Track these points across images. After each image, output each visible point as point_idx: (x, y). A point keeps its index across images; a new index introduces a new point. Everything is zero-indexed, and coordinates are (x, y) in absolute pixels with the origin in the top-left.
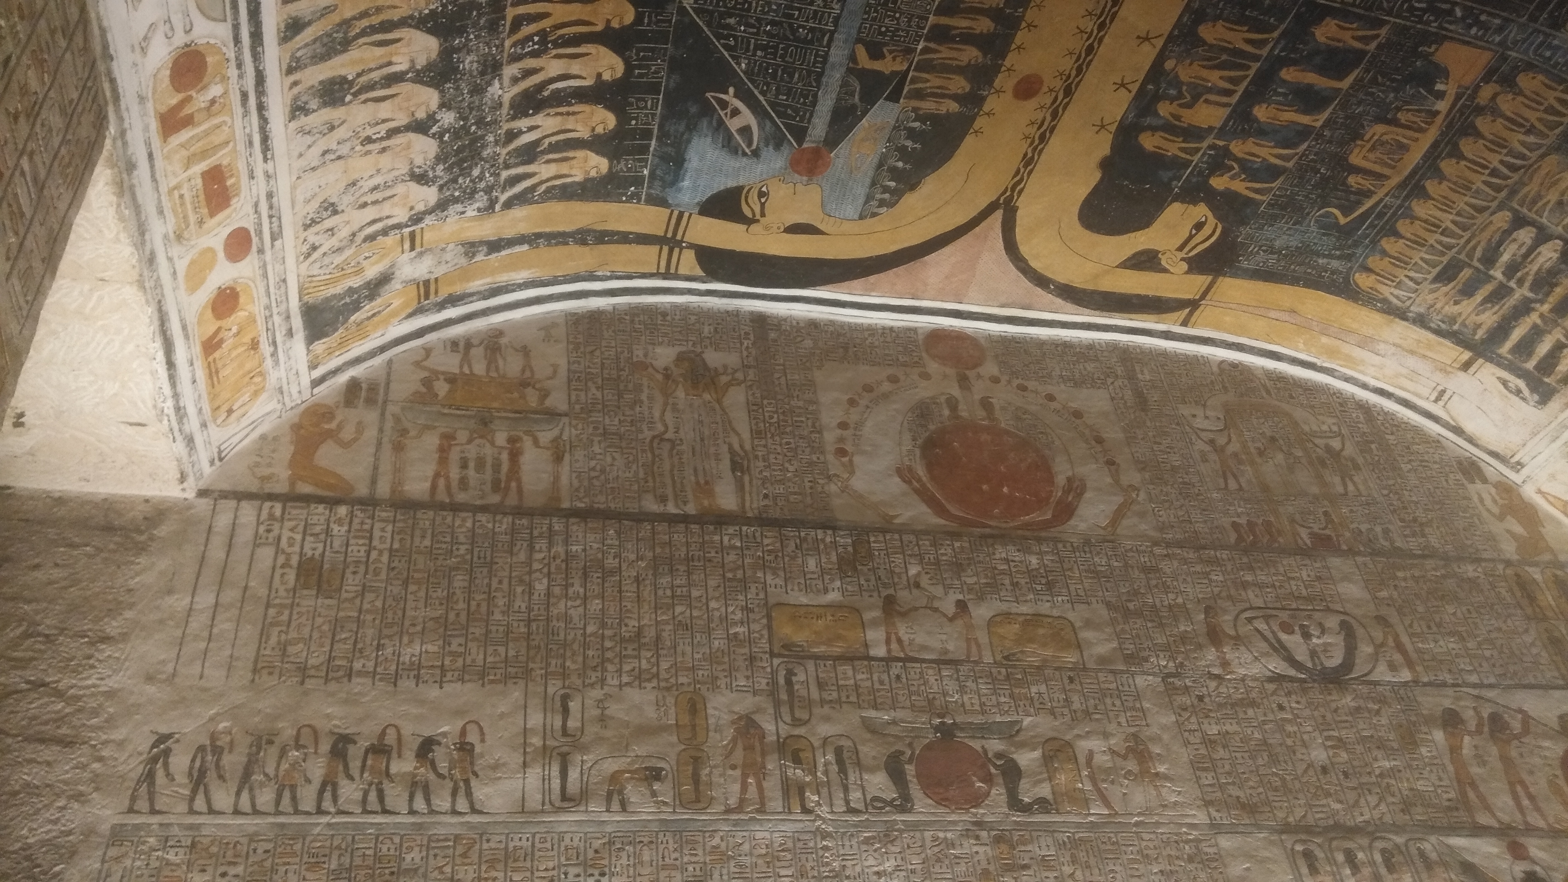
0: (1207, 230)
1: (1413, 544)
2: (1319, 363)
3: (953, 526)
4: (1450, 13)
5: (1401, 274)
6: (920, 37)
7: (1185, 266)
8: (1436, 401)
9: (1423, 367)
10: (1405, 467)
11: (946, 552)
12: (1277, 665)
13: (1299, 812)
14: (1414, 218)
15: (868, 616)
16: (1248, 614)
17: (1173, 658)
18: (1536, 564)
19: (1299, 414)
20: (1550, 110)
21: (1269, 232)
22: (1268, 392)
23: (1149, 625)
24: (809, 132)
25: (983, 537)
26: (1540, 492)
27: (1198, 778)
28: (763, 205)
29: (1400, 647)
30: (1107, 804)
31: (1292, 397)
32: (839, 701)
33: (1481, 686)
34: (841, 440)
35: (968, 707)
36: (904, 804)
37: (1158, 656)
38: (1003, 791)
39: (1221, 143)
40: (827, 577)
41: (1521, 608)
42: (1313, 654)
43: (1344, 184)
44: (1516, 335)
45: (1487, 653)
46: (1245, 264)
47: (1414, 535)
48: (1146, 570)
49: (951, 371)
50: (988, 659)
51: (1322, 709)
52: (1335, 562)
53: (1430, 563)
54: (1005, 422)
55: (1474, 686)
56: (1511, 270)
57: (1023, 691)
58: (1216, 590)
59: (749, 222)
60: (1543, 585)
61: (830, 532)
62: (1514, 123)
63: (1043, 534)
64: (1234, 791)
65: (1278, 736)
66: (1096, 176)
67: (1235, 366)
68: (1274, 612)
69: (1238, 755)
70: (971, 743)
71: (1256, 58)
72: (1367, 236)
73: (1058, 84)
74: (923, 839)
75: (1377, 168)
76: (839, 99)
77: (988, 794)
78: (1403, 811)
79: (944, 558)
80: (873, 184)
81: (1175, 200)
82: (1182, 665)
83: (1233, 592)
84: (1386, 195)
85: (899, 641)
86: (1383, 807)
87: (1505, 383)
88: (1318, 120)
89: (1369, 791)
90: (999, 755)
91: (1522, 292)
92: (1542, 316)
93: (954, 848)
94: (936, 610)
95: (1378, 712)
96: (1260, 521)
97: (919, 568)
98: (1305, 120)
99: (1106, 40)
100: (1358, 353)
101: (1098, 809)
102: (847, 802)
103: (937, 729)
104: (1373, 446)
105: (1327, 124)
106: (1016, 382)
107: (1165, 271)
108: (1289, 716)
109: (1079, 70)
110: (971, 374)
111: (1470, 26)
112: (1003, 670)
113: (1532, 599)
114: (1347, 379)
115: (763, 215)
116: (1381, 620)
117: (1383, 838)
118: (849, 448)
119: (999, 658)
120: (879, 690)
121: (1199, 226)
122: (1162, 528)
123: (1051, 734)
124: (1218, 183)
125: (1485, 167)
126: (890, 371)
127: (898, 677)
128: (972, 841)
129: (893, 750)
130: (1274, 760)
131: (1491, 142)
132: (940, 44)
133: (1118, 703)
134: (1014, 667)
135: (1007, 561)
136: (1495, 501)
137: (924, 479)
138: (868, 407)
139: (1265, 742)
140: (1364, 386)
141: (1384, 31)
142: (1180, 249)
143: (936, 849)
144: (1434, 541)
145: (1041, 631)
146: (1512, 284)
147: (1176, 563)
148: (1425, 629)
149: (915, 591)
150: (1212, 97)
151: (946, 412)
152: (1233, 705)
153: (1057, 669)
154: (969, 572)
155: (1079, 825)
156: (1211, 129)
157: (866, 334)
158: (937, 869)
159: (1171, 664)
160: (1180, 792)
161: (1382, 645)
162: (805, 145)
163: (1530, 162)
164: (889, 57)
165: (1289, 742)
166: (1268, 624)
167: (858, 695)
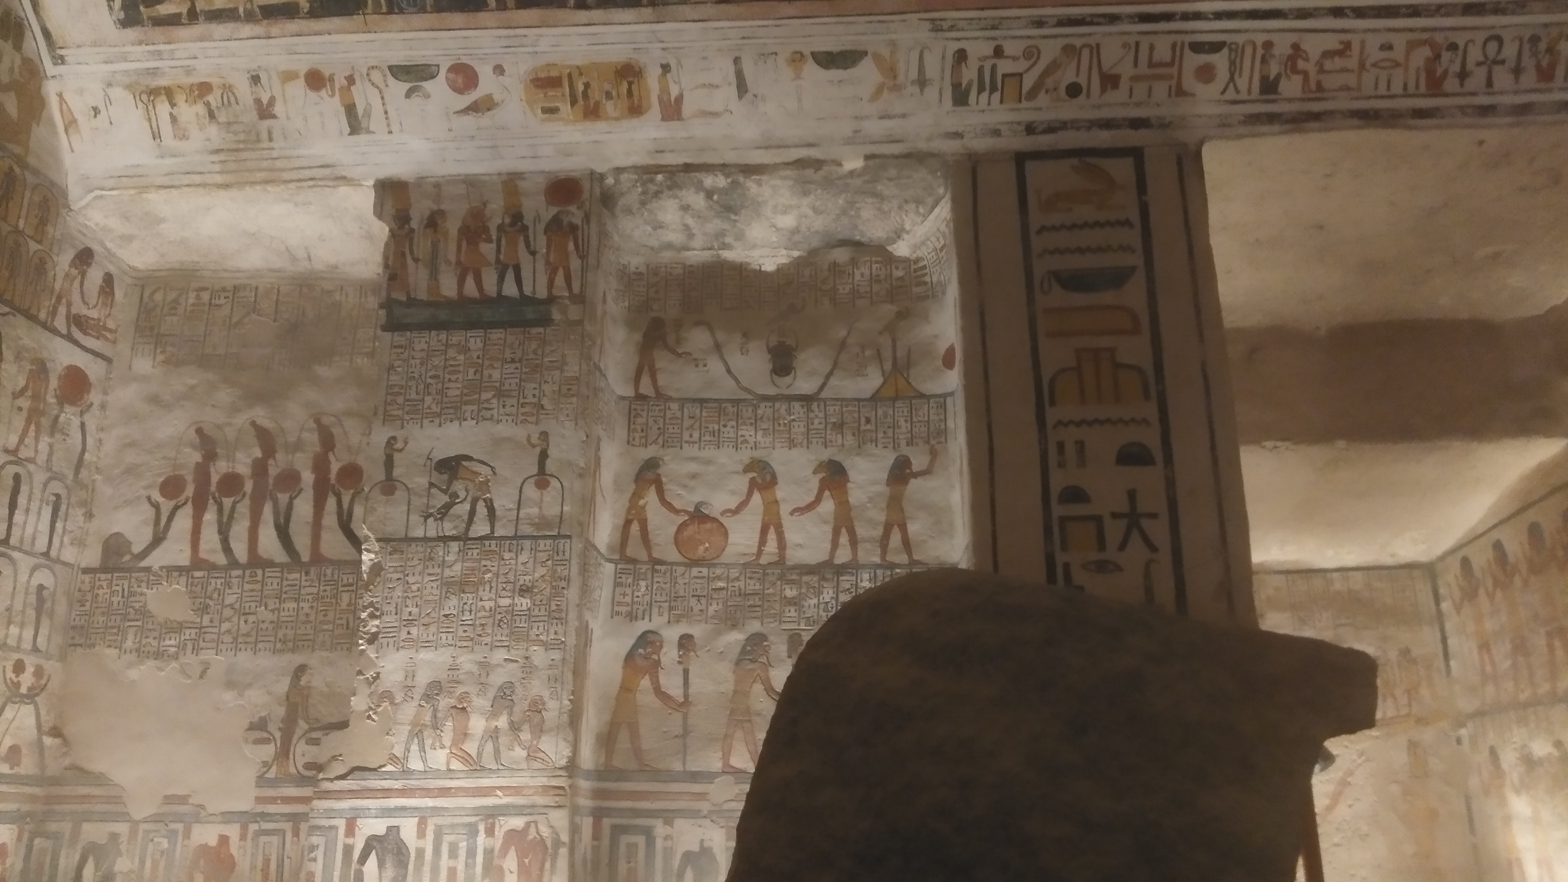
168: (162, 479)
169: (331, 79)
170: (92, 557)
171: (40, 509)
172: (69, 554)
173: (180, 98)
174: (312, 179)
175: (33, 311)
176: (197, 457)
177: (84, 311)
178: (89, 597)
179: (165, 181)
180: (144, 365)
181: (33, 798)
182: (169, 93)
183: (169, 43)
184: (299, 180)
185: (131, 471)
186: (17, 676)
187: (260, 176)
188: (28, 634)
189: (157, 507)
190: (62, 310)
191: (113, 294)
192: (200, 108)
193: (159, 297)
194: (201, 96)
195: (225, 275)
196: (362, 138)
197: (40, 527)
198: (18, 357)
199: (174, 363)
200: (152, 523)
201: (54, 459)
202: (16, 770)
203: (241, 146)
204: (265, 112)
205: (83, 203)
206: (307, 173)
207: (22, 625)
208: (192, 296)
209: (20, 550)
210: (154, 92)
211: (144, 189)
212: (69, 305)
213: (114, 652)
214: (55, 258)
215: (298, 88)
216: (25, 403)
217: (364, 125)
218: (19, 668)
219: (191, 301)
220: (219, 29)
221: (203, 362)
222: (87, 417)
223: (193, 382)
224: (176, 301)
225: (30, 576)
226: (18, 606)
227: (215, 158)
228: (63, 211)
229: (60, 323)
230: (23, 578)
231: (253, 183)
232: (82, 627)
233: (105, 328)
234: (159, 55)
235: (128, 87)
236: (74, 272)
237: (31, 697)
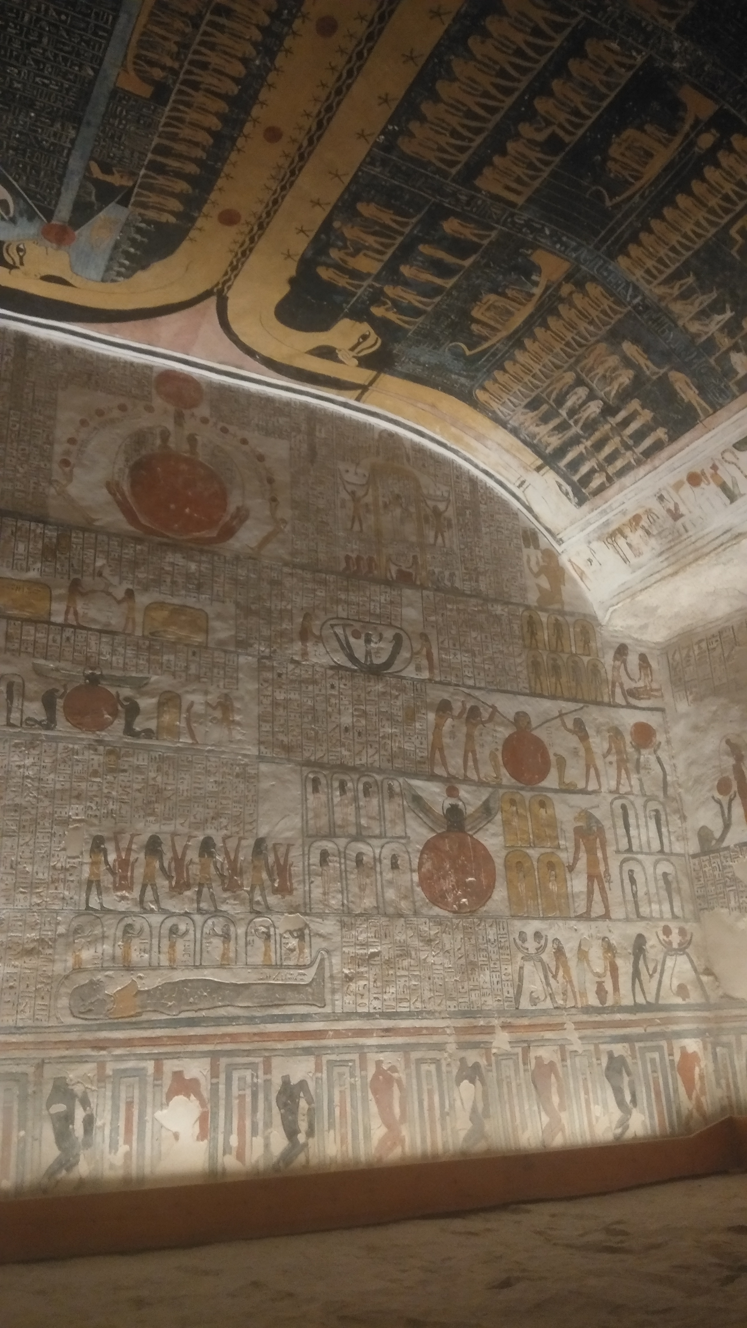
0: (370, 341)
1: (466, 587)
2: (449, 444)
3: (139, 533)
4: (542, 230)
5: (505, 397)
6: (142, 166)
7: (356, 362)
8: (519, 486)
9: (514, 463)
10: (484, 530)
11: (129, 552)
12: (341, 659)
13: (320, 754)
14: (515, 362)
15: (56, 592)
16: (332, 622)
17: (270, 646)
18: (545, 610)
19: (424, 480)
20: (604, 312)
21: (415, 351)
22: (408, 460)
23: (261, 621)
24: (56, 213)
25: (161, 544)
26: (570, 561)
27: (260, 726)
28: (21, 258)
29: (429, 656)
30: (193, 736)
31: (424, 465)
32: (19, 651)
33: (474, 687)
34: (68, 453)
35: (114, 664)
36: (50, 723)
37: (260, 644)
38: (123, 722)
39: (377, 285)
40: (31, 559)
41: (523, 640)
42: (368, 654)
43: (469, 329)
44: (570, 456)
45: (486, 667)
46: (399, 368)
47: (470, 579)
48: (274, 583)
49: (171, 408)
50: (139, 633)
51: (360, 691)
52: (408, 593)
53: (473, 601)
54: (202, 456)
55: (469, 687)
56: (572, 412)
57: (157, 658)
58: (317, 603)
59: (11, 267)
60: (545, 625)
61: (41, 525)
62: (583, 315)
63: (206, 548)
64: (281, 737)
65: (324, 705)
66: (286, 289)
67: (391, 435)
68: (352, 623)
69: (292, 715)
70: (109, 689)
71: (401, 234)
72: (485, 367)
73: (253, 220)
74: (57, 747)
75: (492, 323)
76: (78, 196)
77: (112, 723)
78: (388, 761)
79: (127, 556)
80: (111, 259)
81: (347, 316)
82: (275, 651)
83: (328, 605)
84: (498, 342)
85: (76, 613)
86: (376, 757)
87: (560, 486)
88: (449, 283)
89: (371, 746)
90: (127, 699)
91: (576, 430)
92: (586, 448)
93: (77, 754)
94: (109, 594)
95: (397, 697)
96: (365, 557)
97: (105, 562)
98: (438, 281)
99: (288, 198)
100: (474, 443)
101: (185, 740)
102: (8, 719)
103: (87, 677)
104: (468, 512)
105: (454, 287)
106: (221, 424)
107: (341, 362)
108: (336, 693)
109: (268, 214)
110: (187, 412)
111: (555, 243)
112: (147, 643)
113: (533, 634)
114: (466, 459)
115: (22, 264)
116: (424, 637)
117: (368, 776)
118: (72, 460)
119: (146, 633)
120: (51, 646)
121: (365, 337)
122: (293, 554)
123: (167, 688)
124: (377, 311)
125: (563, 339)
126: (122, 400)
127: (68, 639)
128: (91, 752)
129: (50, 688)
130: (315, 720)
131: (568, 323)
132: (158, 174)
133: (222, 672)
134: (155, 640)
135: (173, 564)
136: (538, 563)
137: (127, 493)
138: (95, 428)
139: (313, 708)
140: (476, 466)
141: (494, 234)
142: (353, 349)
143: (64, 755)
144: (483, 587)
145: (183, 618)
146: (571, 422)
147: (295, 580)
148: (451, 646)
149: (97, 579)
150: (370, 253)
151: (158, 442)
152: (301, 682)
153: (187, 645)
154: (142, 569)
155: (168, 748)
156: (369, 275)
157: (110, 365)
158: (62, 767)
159: (268, 650)
160: (244, 734)
161: (418, 653)
162: (54, 222)
163: (589, 344)
164: (117, 175)
165: (330, 709)
166: (344, 631)
167: (35, 648)
168: (716, 783)
169: (703, 473)
170: (694, 846)
171: (646, 822)
172: (678, 848)
173: (627, 531)
174: (722, 545)
175: (599, 699)
176: (731, 761)
177: (633, 685)
178: (701, 874)
179: (642, 585)
180: (683, 707)
181: (705, 1020)
182: (620, 531)
183: (606, 502)
184: (715, 549)
185: (698, 781)
186: (668, 937)
187: (691, 557)
188: (666, 907)
189: (719, 802)
190: (618, 690)
191: (650, 666)
192: (640, 532)
193: (677, 657)
194: (637, 524)
195: (710, 626)
196: (739, 502)
197: (651, 835)
198: (598, 732)
199: (699, 699)
200: (720, 815)
201: (645, 787)
202: (688, 1001)
203: (672, 544)
204: (676, 515)
205: (607, 618)
206: (718, 542)
207: (660, 903)
208: (696, 648)
209: (642, 853)
210: (612, 535)
211: (633, 596)
212: (621, 685)
213: (725, 911)
214: (602, 661)
215: (687, 489)
216: (613, 758)
217: (736, 492)
218: (667, 931)
219: (696, 652)
220: (627, 480)
221: (716, 692)
222: (659, 753)
223: (714, 708)
224: (688, 656)
225: (655, 868)
226: (653, 890)
227: (661, 559)
228: (598, 629)
229: (620, 699)
230: (650, 870)
231: (690, 564)
232: (704, 896)
233: (652, 690)
234: (605, 512)
235: (599, 539)
236: (618, 663)
237: (682, 949)
